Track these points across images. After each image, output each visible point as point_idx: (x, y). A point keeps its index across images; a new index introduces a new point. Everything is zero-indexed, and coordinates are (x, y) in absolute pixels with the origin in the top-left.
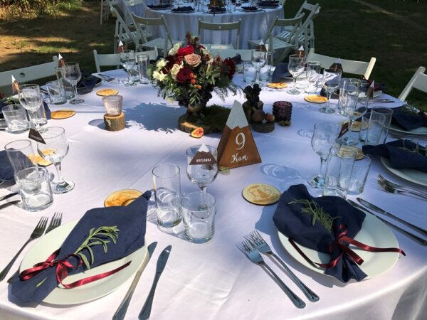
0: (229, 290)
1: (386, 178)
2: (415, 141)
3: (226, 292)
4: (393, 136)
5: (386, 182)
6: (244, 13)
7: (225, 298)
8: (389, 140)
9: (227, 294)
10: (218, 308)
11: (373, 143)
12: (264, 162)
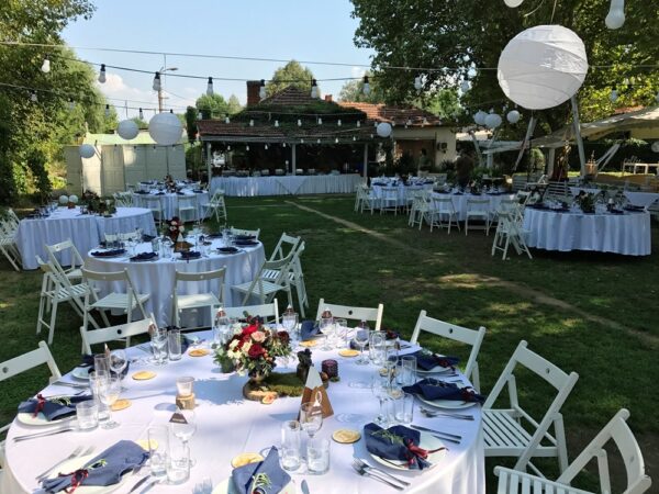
1: (425, 408)
2: (435, 378)
4: (421, 377)
5: (425, 411)
6: (221, 256)
8: (419, 380)
11: (407, 384)
12: (335, 413)
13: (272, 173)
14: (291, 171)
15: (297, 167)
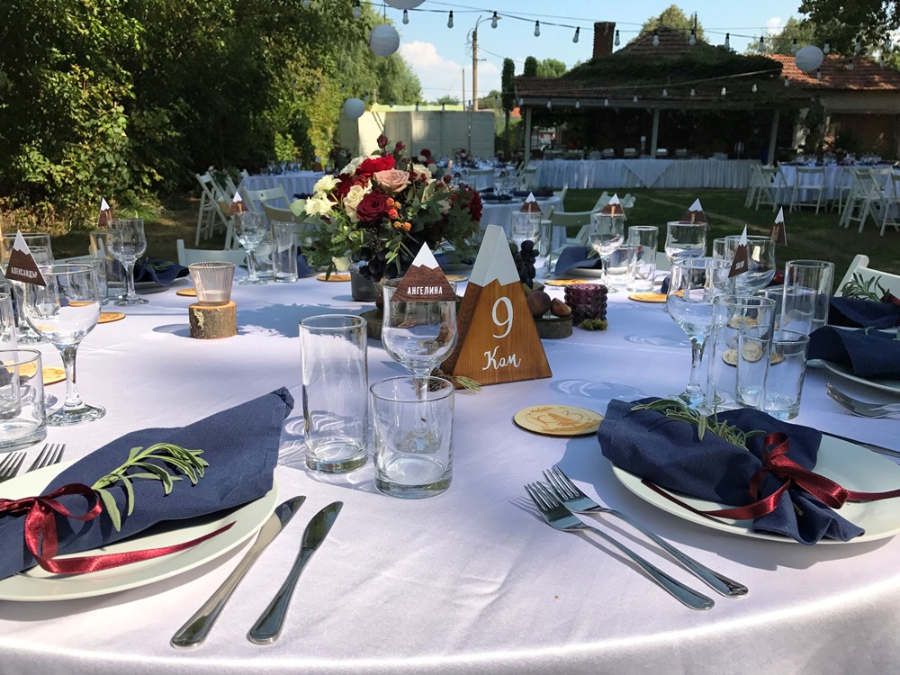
0: (501, 579)
3: (492, 583)
7: (492, 594)
9: (495, 587)
10: (473, 615)
12: (558, 377)
13: (619, 155)
14: (648, 152)
15: (659, 146)
